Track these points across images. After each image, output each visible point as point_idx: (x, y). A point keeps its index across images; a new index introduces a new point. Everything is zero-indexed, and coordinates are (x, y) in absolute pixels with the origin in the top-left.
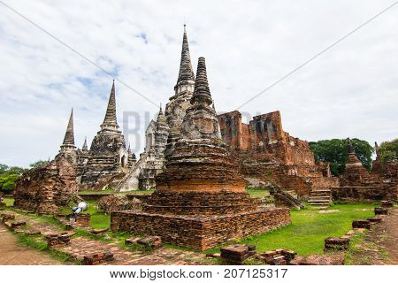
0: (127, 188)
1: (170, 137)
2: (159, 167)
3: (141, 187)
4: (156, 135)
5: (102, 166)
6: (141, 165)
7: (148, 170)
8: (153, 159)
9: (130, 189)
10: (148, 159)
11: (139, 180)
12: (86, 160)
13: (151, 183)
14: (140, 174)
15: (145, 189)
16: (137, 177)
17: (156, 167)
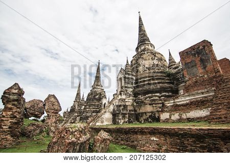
0: (102, 122)
1: (137, 80)
2: (130, 104)
3: (114, 121)
4: (125, 78)
5: (92, 110)
6: (114, 102)
7: (120, 106)
8: (124, 97)
9: (105, 123)
10: (120, 97)
11: (113, 115)
12: (83, 107)
13: (124, 117)
14: (114, 110)
15: (118, 123)
16: (111, 113)
17: (127, 104)
